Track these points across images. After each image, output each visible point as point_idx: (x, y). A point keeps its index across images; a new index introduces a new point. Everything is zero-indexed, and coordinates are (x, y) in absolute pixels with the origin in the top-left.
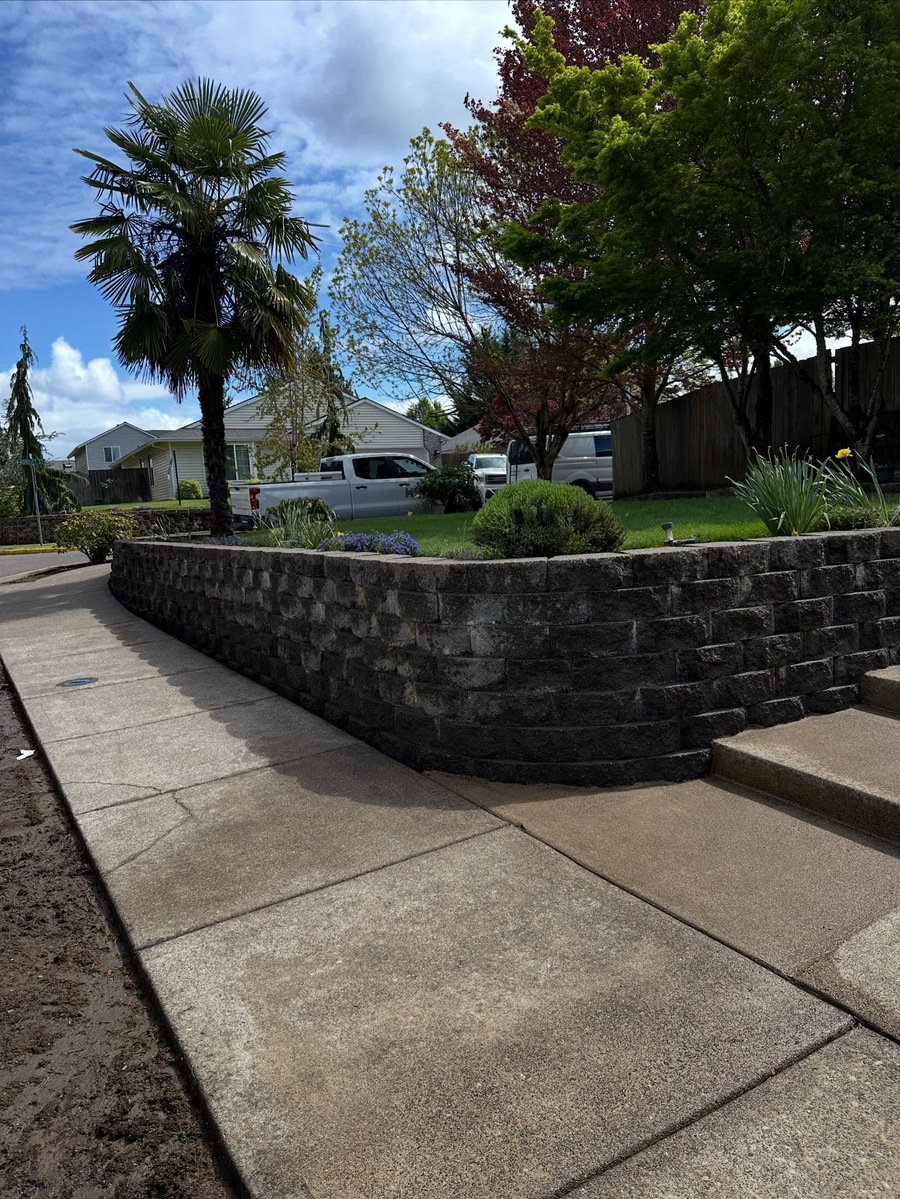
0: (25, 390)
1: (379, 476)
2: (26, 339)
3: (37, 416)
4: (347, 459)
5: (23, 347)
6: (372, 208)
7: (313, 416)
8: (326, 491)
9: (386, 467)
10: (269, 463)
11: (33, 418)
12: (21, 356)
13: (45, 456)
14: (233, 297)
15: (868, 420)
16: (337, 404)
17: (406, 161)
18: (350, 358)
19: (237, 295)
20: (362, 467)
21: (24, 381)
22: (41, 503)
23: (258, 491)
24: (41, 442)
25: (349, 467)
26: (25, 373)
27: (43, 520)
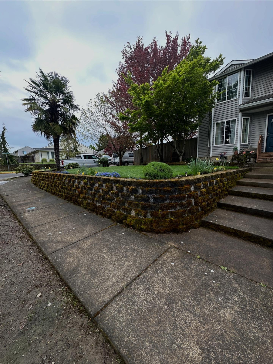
0: (4, 137)
1: (88, 159)
2: (4, 126)
3: (7, 143)
4: (82, 155)
5: (4, 128)
6: (88, 107)
7: (72, 147)
8: (78, 161)
9: (90, 157)
10: (63, 155)
11: (6, 144)
12: (3, 130)
13: (9, 152)
14: (61, 120)
15: (182, 153)
16: (77, 145)
17: (95, 98)
18: (82, 136)
19: (62, 119)
20: (85, 157)
21: (4, 135)
22: (9, 162)
23: (63, 161)
24: (8, 149)
25: (83, 157)
26: (4, 134)
27: (9, 166)
